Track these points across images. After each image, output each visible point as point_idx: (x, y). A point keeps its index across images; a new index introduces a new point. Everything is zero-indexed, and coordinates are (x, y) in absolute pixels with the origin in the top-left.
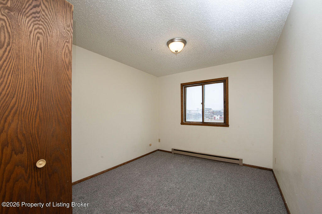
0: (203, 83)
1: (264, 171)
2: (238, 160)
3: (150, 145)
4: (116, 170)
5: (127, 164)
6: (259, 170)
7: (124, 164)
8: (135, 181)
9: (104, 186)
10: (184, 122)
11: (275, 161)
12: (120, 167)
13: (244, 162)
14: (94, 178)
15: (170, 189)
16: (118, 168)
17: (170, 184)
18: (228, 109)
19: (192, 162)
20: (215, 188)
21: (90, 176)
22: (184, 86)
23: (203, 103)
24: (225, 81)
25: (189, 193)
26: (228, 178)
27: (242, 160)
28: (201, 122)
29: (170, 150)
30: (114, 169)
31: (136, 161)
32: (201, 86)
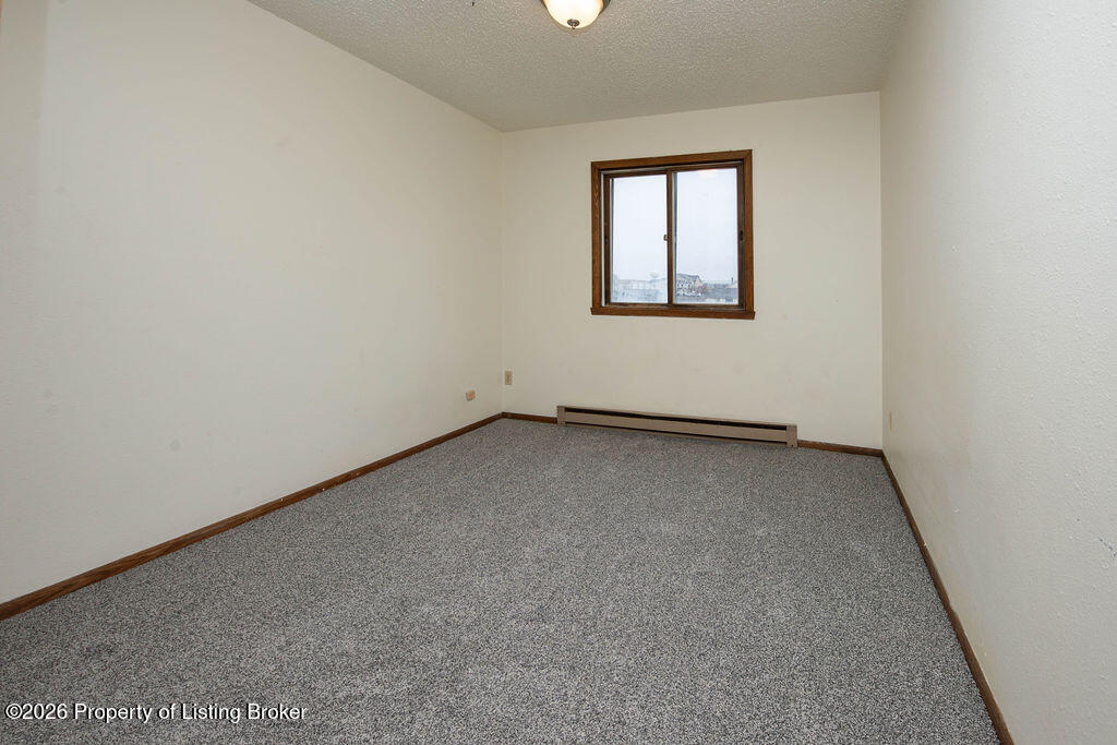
0: (670, 166)
1: (858, 458)
2: (783, 428)
3: (471, 396)
4: (307, 504)
5: (363, 479)
6: (844, 457)
7: (347, 478)
8: (397, 540)
9: (240, 581)
10: (603, 304)
11: (890, 419)
12: (328, 492)
13: (802, 436)
14: (182, 552)
15: (547, 551)
16: (318, 495)
17: (547, 534)
18: (752, 258)
19: (634, 449)
20: (711, 529)
21: (165, 544)
22: (604, 174)
23: (670, 238)
24: (741, 162)
25: (619, 557)
26: (756, 491)
27: (795, 428)
28: (663, 305)
29: (553, 414)
30: (297, 504)
31: (405, 461)
32: (665, 176)
